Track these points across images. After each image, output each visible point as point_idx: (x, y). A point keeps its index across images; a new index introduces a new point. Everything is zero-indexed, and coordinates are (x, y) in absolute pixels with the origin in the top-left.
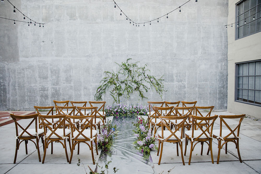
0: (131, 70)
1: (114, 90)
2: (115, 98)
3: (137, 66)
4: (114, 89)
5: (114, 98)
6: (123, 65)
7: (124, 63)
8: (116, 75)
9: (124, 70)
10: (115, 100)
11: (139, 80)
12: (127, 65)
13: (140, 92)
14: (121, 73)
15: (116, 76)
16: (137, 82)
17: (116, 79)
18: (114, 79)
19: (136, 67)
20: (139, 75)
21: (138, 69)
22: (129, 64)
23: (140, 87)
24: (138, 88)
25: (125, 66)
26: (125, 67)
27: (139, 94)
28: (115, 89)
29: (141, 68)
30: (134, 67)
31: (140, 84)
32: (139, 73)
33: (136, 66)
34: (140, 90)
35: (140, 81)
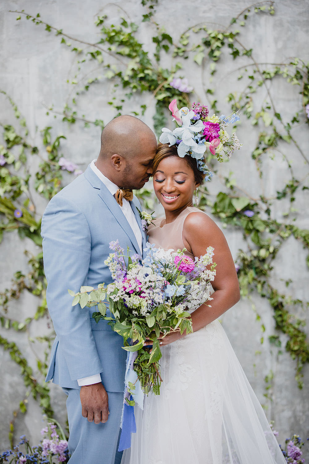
0: (189, 94)
1: (22, 287)
2: (32, 364)
3: (248, 53)
4: (20, 275)
5: (23, 363)
6: (111, 40)
7: (114, 21)
8: (36, 141)
9: (121, 93)
10: (29, 392)
11: (271, 194)
12: (150, 48)
13: (278, 307)
14: (92, 119)
15: (44, 155)
16: (248, 208)
17: (41, 177)
18: (22, 176)
19: (242, 61)
20: (272, 144)
21: (259, 78)
22: (166, 37)
23: (274, 255)
24: (260, 273)
25: (126, 50)
26: (133, 64)
27: (270, 330)
28: (29, 281)
29: (284, 70)
30: (212, 66)
31: (274, 227)
32: (268, 117)
33: (236, 54)
34: (280, 288)
35: (281, 195)
